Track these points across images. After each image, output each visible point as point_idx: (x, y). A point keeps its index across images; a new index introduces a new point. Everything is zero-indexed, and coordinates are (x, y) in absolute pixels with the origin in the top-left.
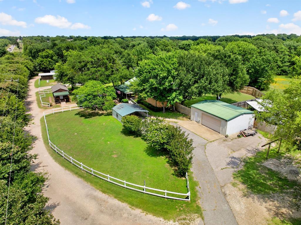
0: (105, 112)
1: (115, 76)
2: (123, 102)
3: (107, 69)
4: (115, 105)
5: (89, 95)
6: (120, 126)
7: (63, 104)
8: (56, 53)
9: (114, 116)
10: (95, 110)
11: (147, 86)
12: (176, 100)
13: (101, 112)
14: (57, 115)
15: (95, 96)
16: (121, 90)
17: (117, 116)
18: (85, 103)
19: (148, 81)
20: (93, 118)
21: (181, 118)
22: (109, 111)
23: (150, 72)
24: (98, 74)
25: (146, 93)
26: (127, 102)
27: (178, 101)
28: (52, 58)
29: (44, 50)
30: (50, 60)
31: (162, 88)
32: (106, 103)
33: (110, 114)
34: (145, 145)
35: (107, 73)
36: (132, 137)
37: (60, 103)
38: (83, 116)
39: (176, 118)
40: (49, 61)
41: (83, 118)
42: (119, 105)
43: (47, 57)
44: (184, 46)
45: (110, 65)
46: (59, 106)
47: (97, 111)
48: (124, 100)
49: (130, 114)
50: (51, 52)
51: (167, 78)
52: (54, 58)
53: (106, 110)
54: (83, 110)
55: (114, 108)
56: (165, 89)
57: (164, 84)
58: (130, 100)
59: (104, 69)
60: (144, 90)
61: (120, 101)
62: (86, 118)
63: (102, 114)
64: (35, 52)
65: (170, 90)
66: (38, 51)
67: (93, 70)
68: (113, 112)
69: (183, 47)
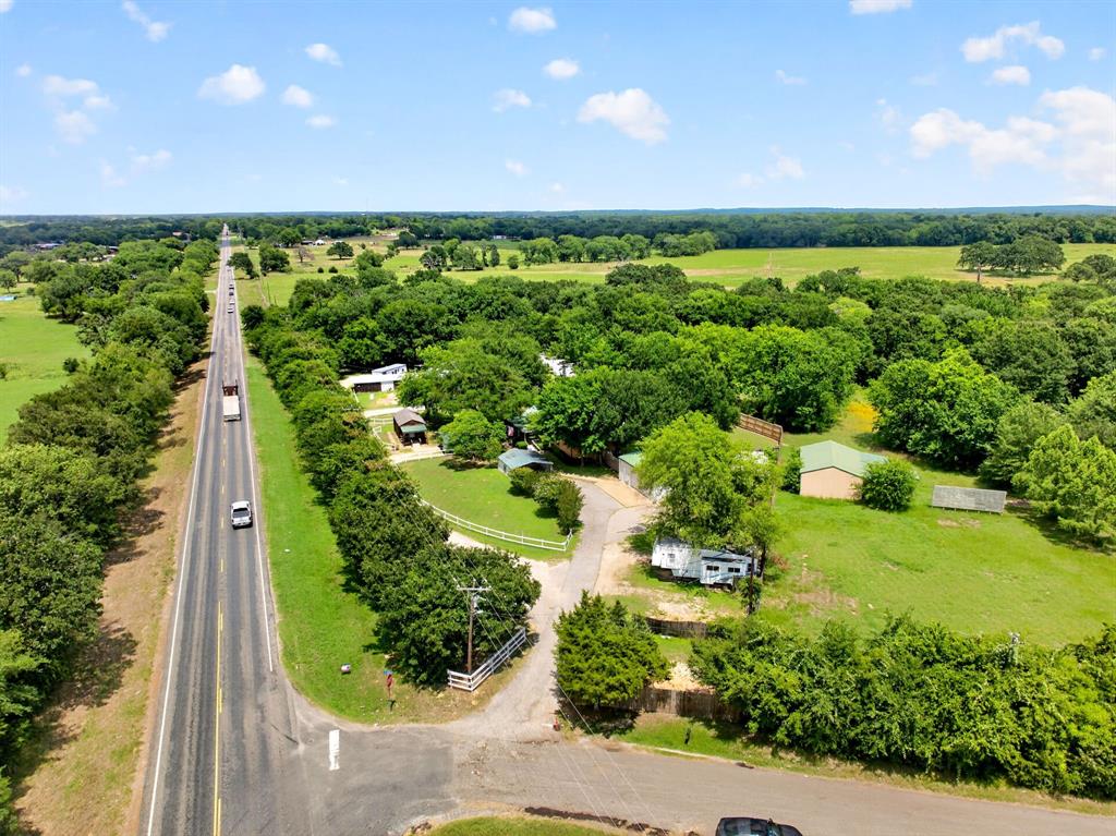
0: (486, 463)
1: (506, 402)
2: (518, 447)
3: (493, 390)
4: (503, 452)
5: (464, 435)
6: (507, 483)
7: (416, 446)
8: (381, 327)
9: (500, 469)
10: (471, 458)
11: (550, 424)
12: (594, 447)
13: (480, 463)
14: (411, 464)
15: (472, 438)
16: (516, 425)
17: (505, 469)
18: (458, 448)
19: (552, 418)
20: (468, 471)
21: (606, 476)
22: (493, 461)
23: (556, 404)
24: (479, 399)
25: (550, 435)
26: (525, 448)
27: (597, 449)
28: (372, 338)
29: (355, 318)
30: (369, 342)
31: (572, 428)
32: (490, 449)
33: (494, 466)
34: (535, 506)
35: (495, 398)
36: (521, 498)
37: (411, 444)
38: (451, 467)
39: (597, 477)
40: (367, 345)
41: (452, 470)
42: (511, 451)
43: (362, 335)
44: (688, 310)
45: (498, 383)
46: (410, 451)
47: (474, 460)
48: (520, 443)
49: (526, 466)
50: (372, 324)
51: (580, 415)
52: (378, 338)
53: (489, 459)
54: (450, 458)
55: (502, 457)
56: (576, 430)
57: (575, 423)
58: (530, 443)
59: (488, 392)
60: (546, 430)
61: (514, 446)
62: (457, 470)
63: (482, 466)
64: (335, 322)
65: (586, 432)
66: (342, 321)
67: (471, 392)
68: (500, 463)
69: (684, 312)
